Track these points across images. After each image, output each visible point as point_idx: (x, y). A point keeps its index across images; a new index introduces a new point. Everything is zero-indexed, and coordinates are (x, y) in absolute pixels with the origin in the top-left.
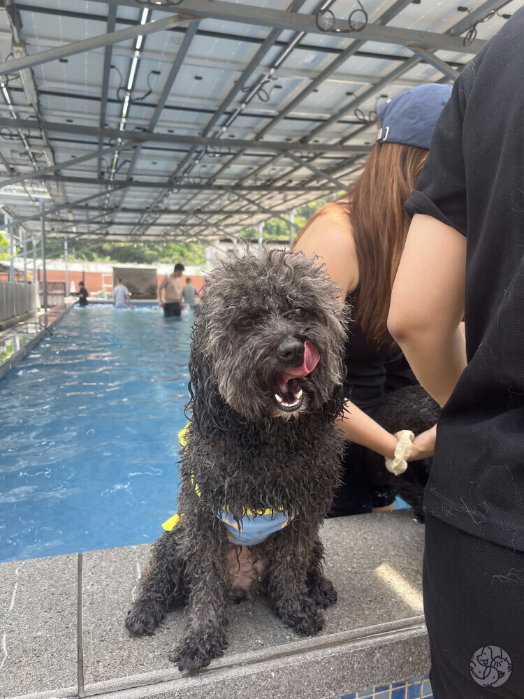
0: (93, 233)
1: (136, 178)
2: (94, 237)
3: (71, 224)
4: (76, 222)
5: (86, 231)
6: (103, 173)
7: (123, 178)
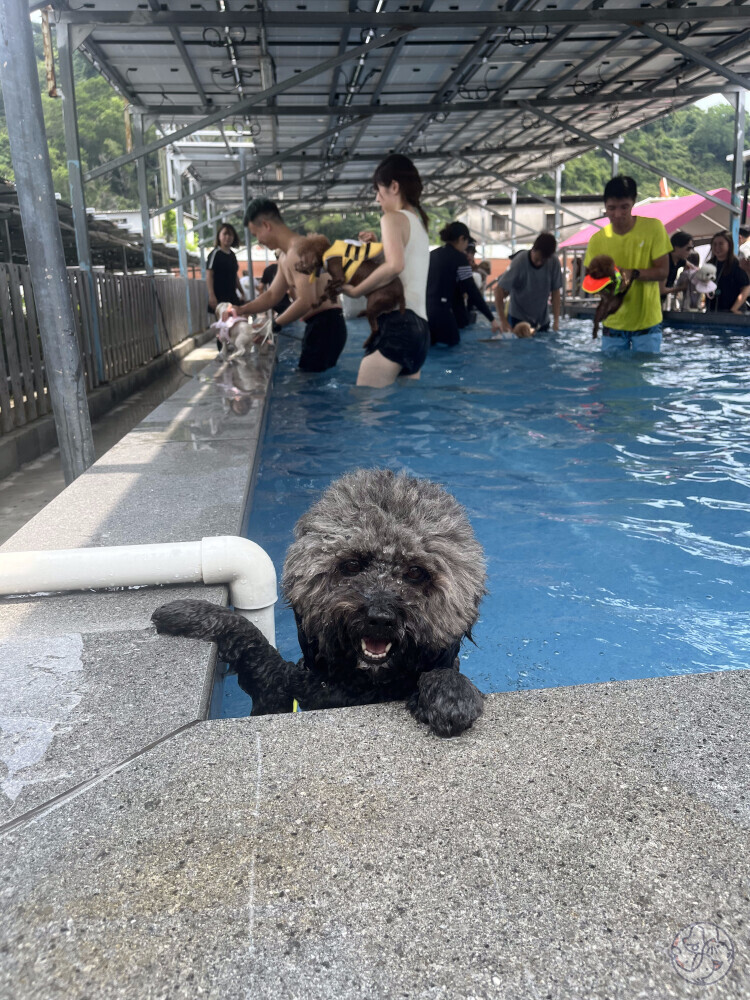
0: (306, 200)
1: (384, 99)
2: (306, 206)
3: (276, 187)
4: (284, 184)
5: (296, 198)
6: (337, 96)
7: (366, 100)
